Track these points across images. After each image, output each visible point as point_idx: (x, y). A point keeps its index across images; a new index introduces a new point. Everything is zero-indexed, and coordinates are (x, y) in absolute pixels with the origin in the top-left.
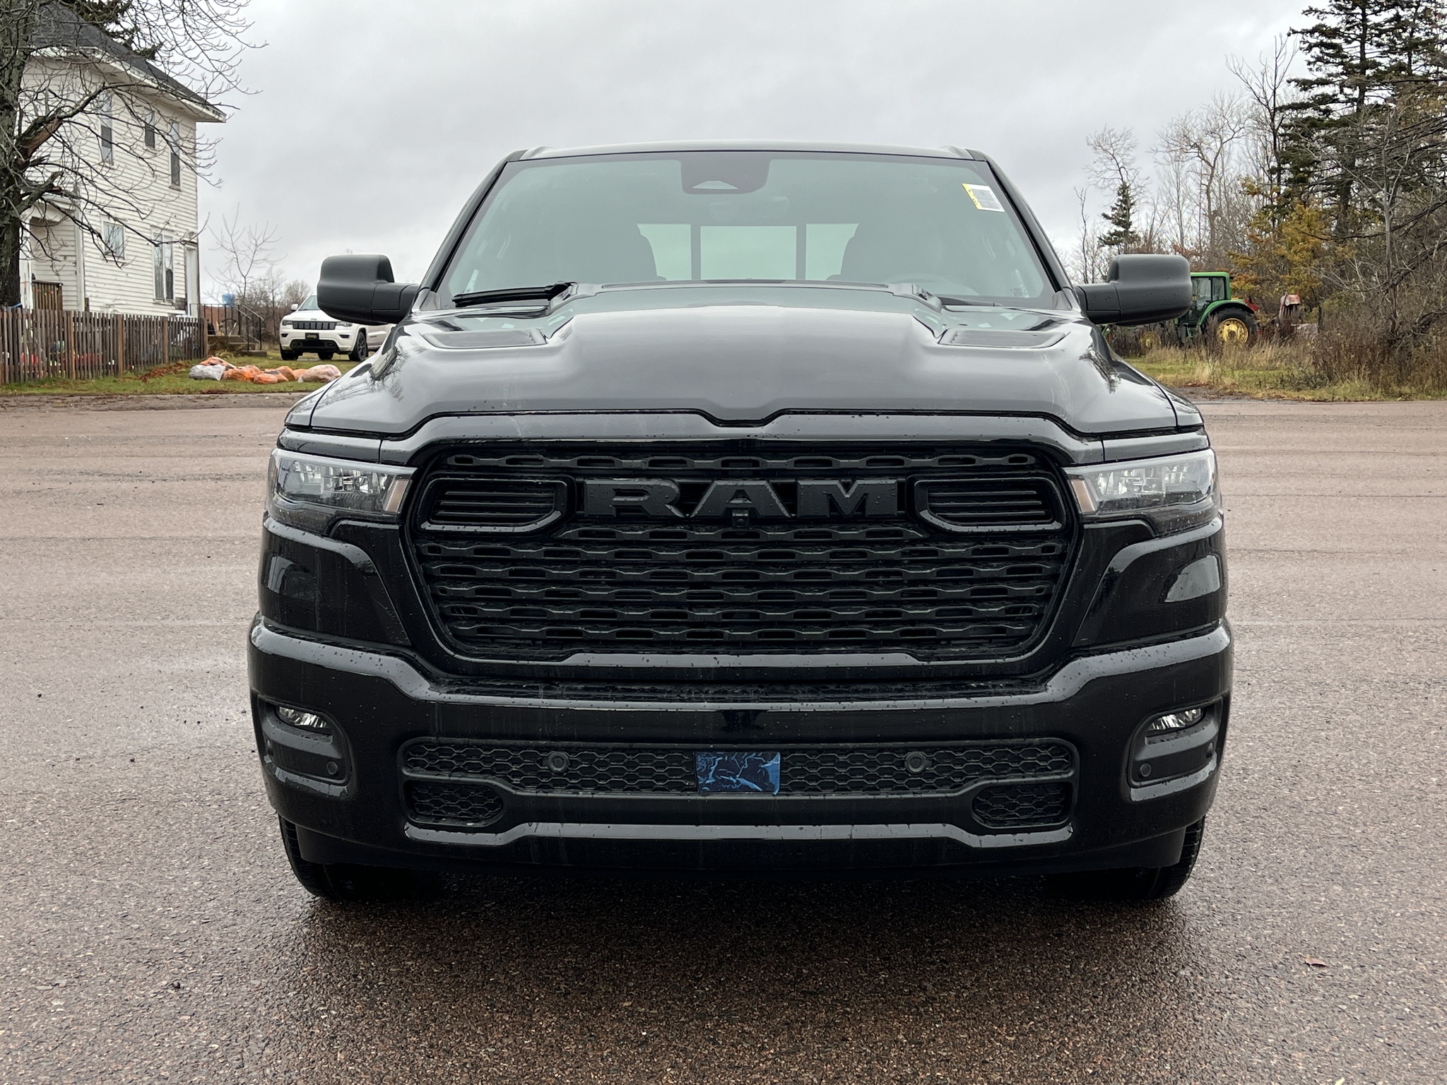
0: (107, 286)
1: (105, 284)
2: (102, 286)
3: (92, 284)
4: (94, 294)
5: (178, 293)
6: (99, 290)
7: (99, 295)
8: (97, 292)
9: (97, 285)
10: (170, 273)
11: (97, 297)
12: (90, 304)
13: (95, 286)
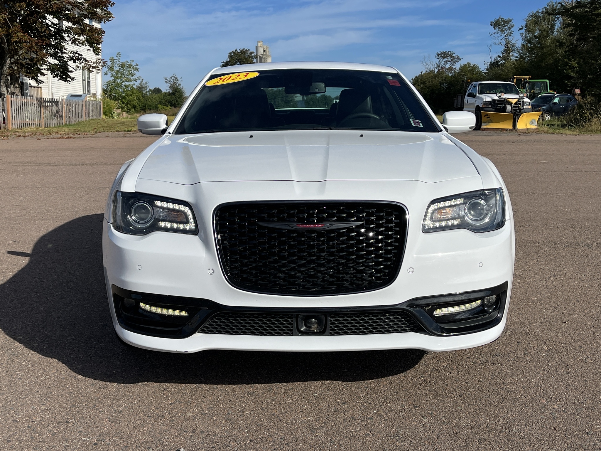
0: (61, 88)
1: (60, 87)
2: (59, 87)
3: (55, 87)
4: (55, 91)
5: (92, 91)
6: (58, 89)
7: (58, 92)
8: (57, 90)
9: (57, 87)
10: (89, 82)
11: (57, 92)
12: (54, 95)
13: (56, 88)
